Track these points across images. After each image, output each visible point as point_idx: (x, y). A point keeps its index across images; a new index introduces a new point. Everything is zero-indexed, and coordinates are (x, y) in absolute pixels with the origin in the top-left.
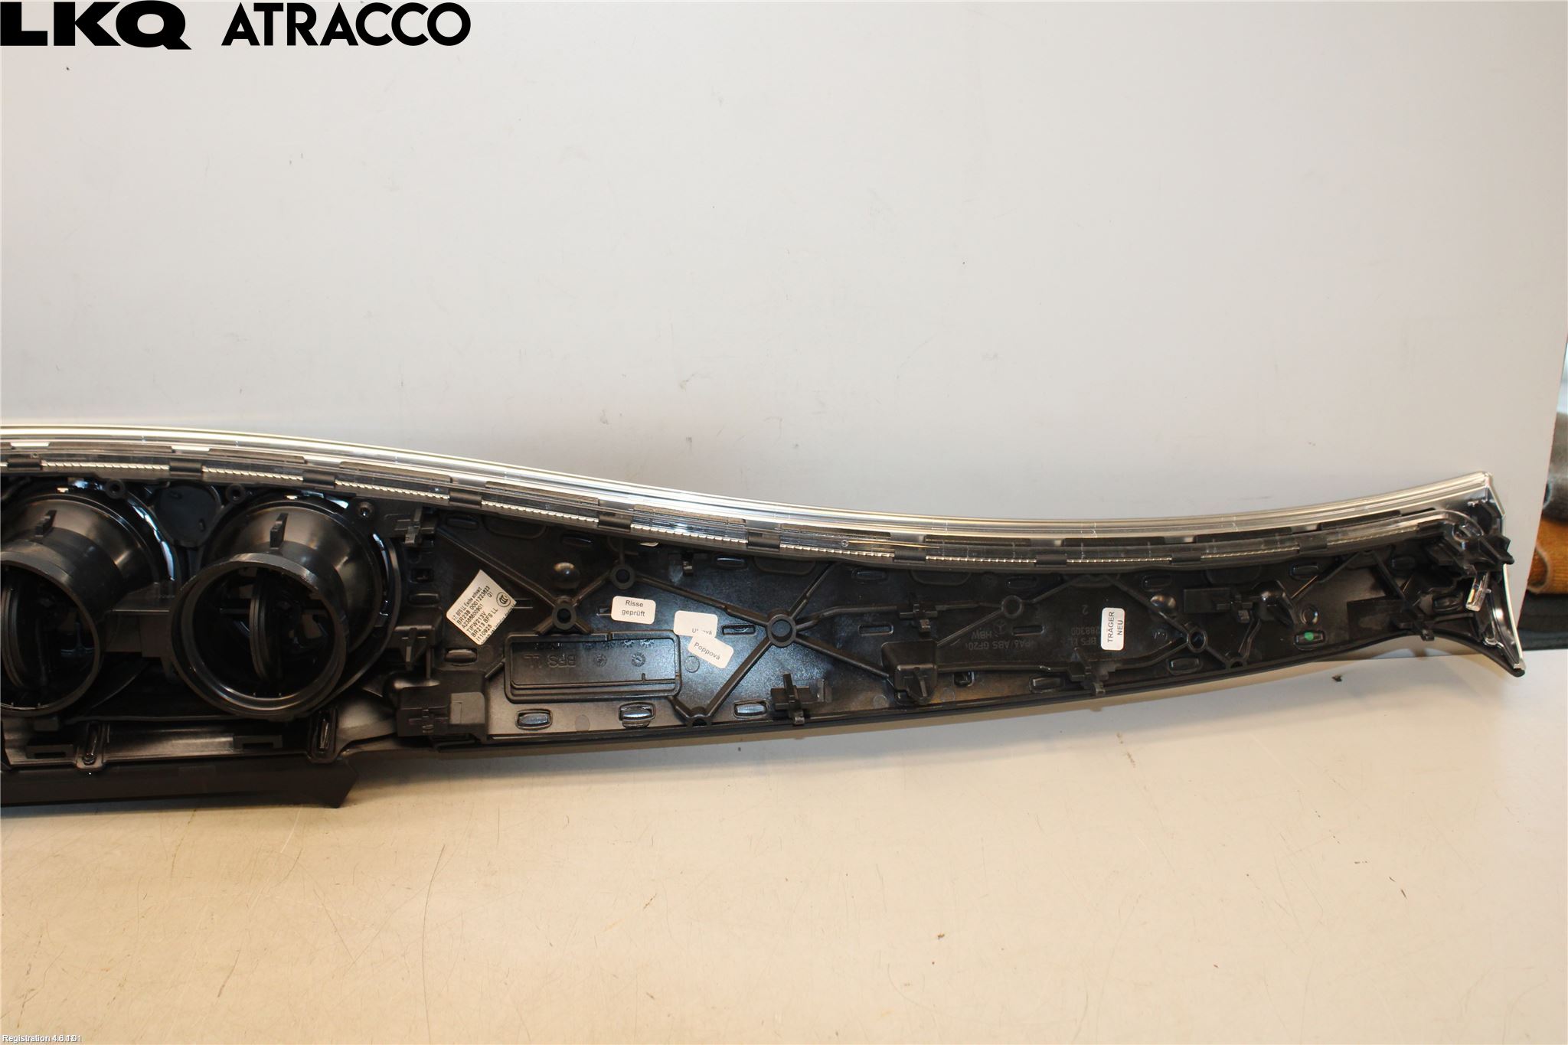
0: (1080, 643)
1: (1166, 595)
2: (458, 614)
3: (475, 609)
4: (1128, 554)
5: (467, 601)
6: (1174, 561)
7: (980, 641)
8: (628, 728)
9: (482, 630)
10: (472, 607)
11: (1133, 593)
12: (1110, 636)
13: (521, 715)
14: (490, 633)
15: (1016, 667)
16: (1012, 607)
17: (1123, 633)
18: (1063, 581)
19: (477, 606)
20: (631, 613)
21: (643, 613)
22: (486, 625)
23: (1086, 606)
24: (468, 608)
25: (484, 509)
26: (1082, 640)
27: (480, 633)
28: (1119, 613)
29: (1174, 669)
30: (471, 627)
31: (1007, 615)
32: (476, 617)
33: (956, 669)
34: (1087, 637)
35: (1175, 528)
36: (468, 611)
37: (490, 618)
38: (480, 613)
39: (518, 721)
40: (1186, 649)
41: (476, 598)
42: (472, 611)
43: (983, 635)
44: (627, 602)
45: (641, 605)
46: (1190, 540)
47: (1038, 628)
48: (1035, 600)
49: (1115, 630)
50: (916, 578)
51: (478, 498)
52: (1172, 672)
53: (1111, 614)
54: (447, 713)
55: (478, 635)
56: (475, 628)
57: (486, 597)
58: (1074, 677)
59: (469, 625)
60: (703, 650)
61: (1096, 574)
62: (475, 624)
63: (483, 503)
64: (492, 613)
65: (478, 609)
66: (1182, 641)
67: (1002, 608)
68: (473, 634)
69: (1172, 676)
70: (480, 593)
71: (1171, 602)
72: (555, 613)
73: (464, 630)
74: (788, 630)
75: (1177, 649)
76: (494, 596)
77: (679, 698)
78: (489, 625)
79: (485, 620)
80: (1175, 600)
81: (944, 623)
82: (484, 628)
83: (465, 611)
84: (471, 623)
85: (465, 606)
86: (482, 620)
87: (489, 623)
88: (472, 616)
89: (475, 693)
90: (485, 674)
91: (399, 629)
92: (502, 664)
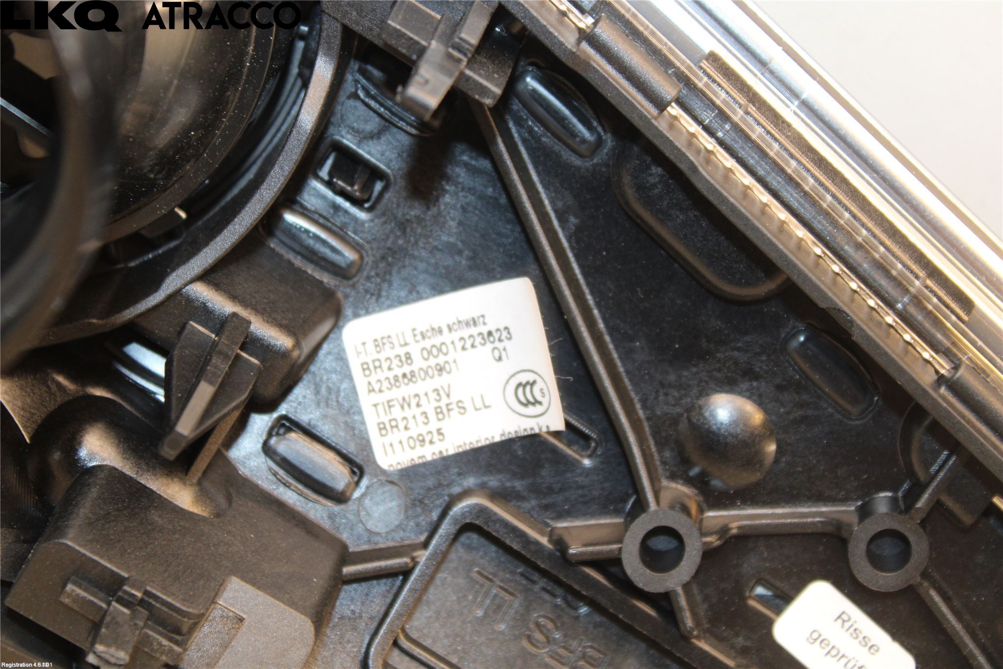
2: (378, 344)
3: (432, 362)
5: (423, 327)
9: (414, 432)
10: (426, 354)
14: (429, 453)
19: (441, 359)
20: (831, 651)
22: (434, 425)
24: (415, 350)
25: (662, 125)
27: (404, 435)
30: (389, 404)
32: (421, 387)
36: (408, 356)
37: (455, 413)
38: (440, 381)
41: (456, 336)
42: (418, 363)
51: (667, 89)
55: (394, 437)
56: (397, 413)
57: (485, 351)
59: (387, 395)
62: (405, 403)
63: (674, 110)
64: (468, 405)
65: (440, 370)
68: (382, 427)
70: (474, 331)
72: (642, 526)
73: (366, 401)
76: (508, 366)
78: (439, 431)
79: (438, 411)
82: (423, 430)
83: (402, 351)
84: (397, 394)
85: (410, 339)
86: (429, 407)
87: (445, 425)
88: (409, 377)
89: (292, 604)
90: (345, 556)
91: (202, 292)
92: (406, 560)
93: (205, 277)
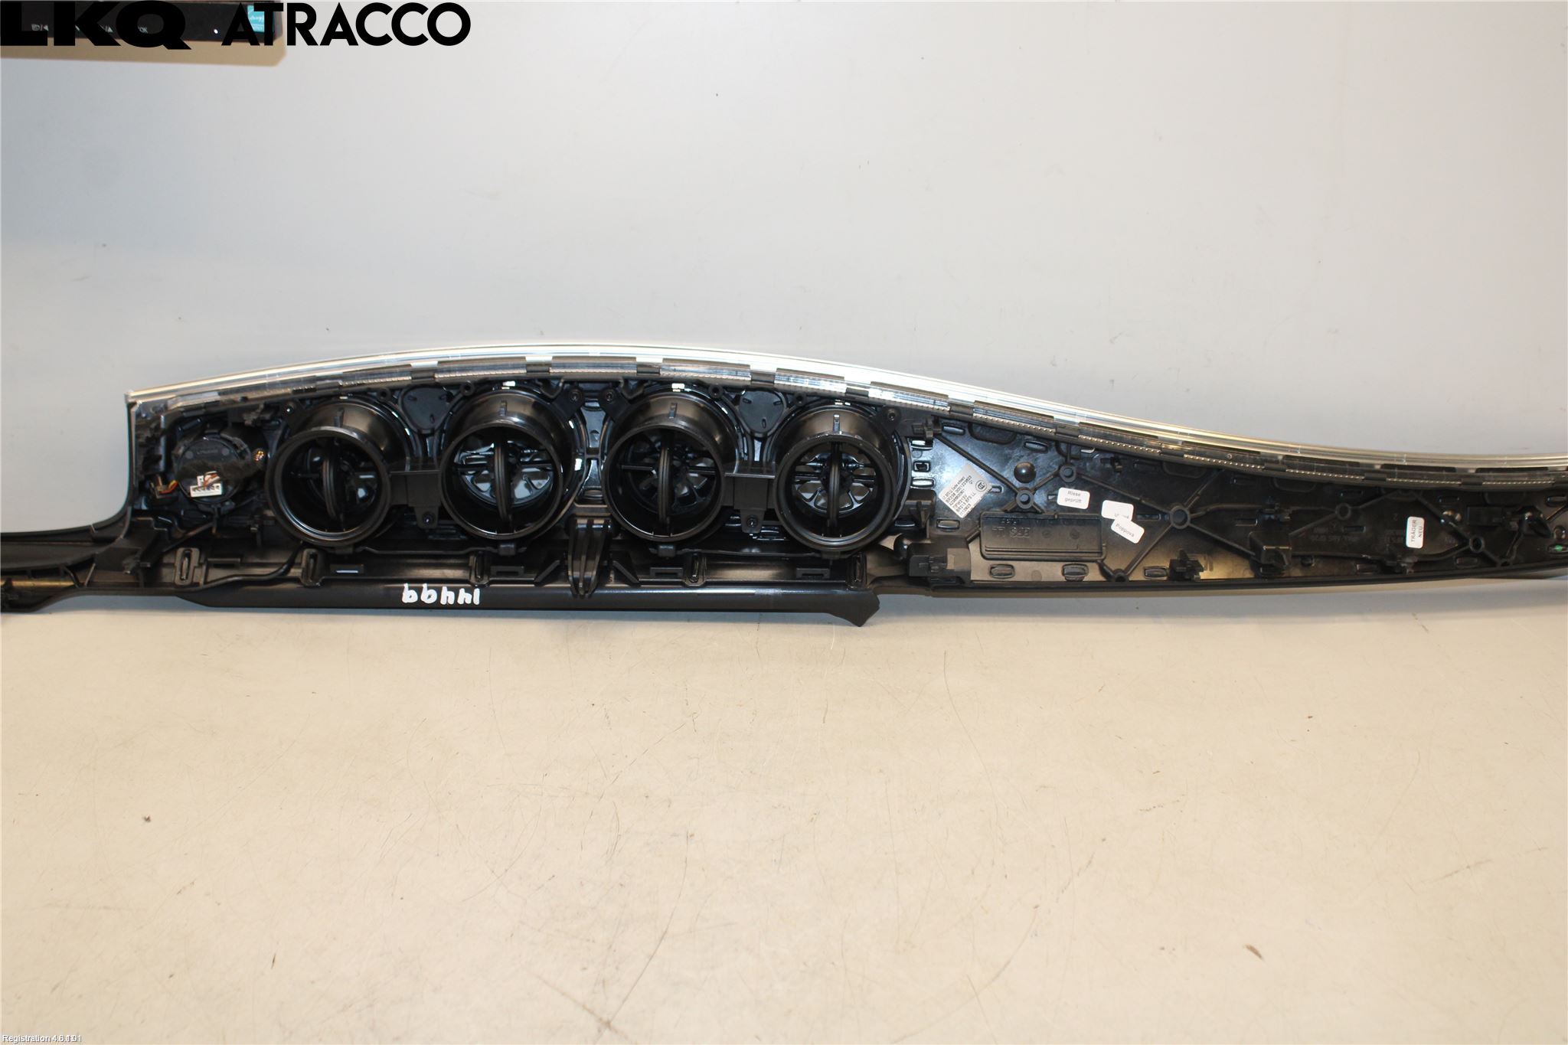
0: (1391, 541)
1: (1455, 511)
2: (947, 495)
3: (959, 492)
4: (1430, 477)
5: (954, 486)
6: (1463, 484)
7: (1319, 535)
8: (1068, 581)
9: (964, 508)
10: (957, 491)
11: (1431, 506)
12: (1413, 537)
13: (992, 568)
14: (969, 510)
15: (1346, 555)
16: (1343, 511)
17: (1422, 536)
18: (1380, 495)
19: (961, 490)
20: (1072, 500)
21: (1080, 501)
22: (967, 504)
23: (1396, 515)
24: (954, 492)
25: (975, 418)
26: (1393, 539)
27: (963, 510)
28: (1420, 521)
29: (1458, 565)
30: (956, 505)
31: (1340, 517)
32: (960, 498)
33: (1301, 553)
34: (1397, 537)
35: (1462, 462)
37: (970, 499)
38: (963, 495)
39: (991, 572)
40: (1469, 550)
42: (957, 494)
43: (1322, 530)
44: (1069, 493)
45: (1079, 495)
46: (1473, 471)
47: (1361, 528)
48: (1360, 507)
49: (1417, 534)
50: (1277, 485)
51: (971, 411)
52: (1458, 567)
53: (1414, 522)
54: (945, 560)
55: (961, 511)
56: (959, 506)
57: (968, 484)
58: (1389, 563)
59: (954, 504)
60: (1122, 529)
61: (1406, 490)
62: (959, 503)
63: (974, 415)
64: (971, 496)
65: (962, 492)
66: (1466, 544)
67: (1336, 512)
68: (957, 510)
69: (1457, 569)
70: (963, 481)
71: (1458, 517)
72: (1018, 497)
73: (951, 507)
74: (1183, 518)
75: (1461, 550)
76: (974, 484)
77: (1105, 562)
78: (969, 505)
79: (966, 501)
80: (1461, 515)
81: (1296, 520)
82: (965, 506)
83: (952, 494)
84: (956, 502)
85: (952, 490)
86: (964, 501)
87: (969, 502)
88: (957, 498)
89: (961, 547)
90: (966, 539)
91: (909, 502)
92: (977, 532)
93: (908, 498)
